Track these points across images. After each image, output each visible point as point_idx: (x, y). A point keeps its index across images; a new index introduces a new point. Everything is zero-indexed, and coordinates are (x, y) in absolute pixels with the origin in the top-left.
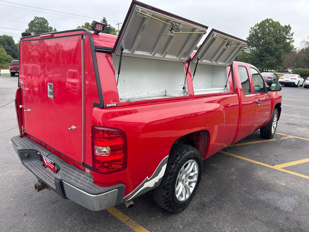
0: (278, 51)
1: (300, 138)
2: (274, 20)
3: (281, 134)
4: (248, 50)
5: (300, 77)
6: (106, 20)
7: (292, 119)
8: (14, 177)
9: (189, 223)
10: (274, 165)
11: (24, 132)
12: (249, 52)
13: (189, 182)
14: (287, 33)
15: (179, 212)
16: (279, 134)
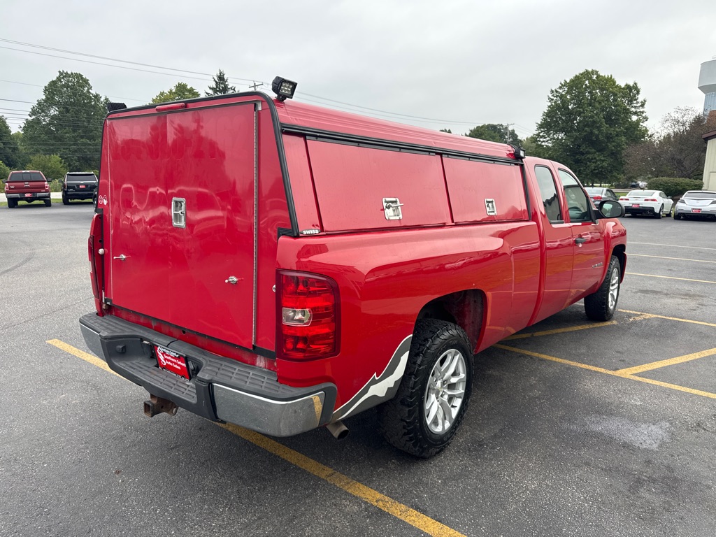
0: (614, 142)
1: (668, 318)
2: (602, 74)
3: (628, 311)
4: (548, 139)
5: (665, 196)
6: (225, 77)
7: (651, 282)
8: (75, 405)
9: (454, 476)
10: (617, 369)
11: (108, 303)
12: (550, 145)
13: (449, 395)
14: (631, 102)
15: (431, 457)
16: (624, 311)
